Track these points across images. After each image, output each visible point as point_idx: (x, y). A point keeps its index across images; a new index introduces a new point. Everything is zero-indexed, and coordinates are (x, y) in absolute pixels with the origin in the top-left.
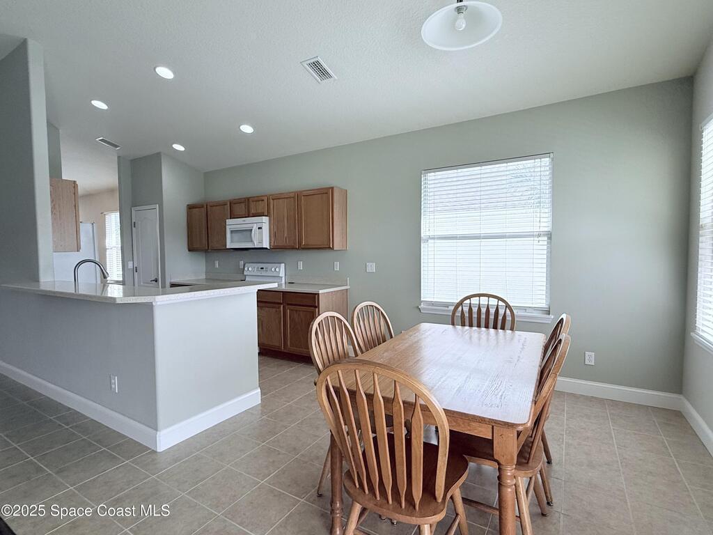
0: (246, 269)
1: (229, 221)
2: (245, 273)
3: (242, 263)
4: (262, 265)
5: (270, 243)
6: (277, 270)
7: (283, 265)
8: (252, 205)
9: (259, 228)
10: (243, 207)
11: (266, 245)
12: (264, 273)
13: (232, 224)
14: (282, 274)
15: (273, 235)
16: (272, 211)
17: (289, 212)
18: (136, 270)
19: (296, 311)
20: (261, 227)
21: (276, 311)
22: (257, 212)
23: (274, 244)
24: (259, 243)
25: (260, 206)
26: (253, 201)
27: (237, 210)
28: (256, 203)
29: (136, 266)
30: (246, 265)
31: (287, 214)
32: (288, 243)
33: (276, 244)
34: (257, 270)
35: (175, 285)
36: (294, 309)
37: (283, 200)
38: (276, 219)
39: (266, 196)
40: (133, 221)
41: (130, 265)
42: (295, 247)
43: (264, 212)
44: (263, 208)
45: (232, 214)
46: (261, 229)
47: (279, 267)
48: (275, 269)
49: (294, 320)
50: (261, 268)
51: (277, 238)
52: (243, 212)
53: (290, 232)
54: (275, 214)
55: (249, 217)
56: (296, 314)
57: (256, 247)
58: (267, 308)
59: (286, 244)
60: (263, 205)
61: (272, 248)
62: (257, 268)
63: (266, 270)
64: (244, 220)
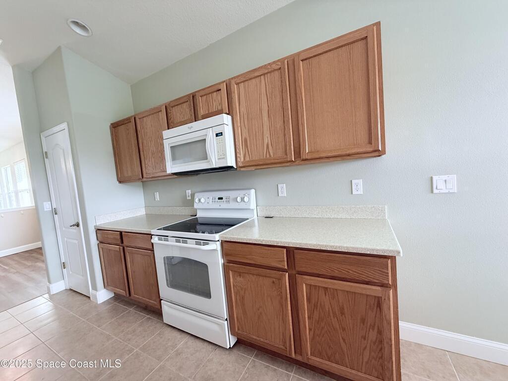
0: (197, 200)
1: (167, 134)
2: (196, 206)
3: (189, 192)
4: (220, 194)
5: (237, 157)
6: (246, 199)
7: (253, 191)
8: (201, 102)
9: (217, 135)
10: (188, 110)
11: (231, 162)
12: (225, 205)
13: (172, 137)
14: (253, 205)
15: (242, 143)
16: (237, 104)
17: (272, 98)
18: (55, 212)
19: (326, 289)
20: (222, 133)
21: (273, 282)
22: (210, 112)
23: (244, 159)
24: (219, 159)
25: (215, 101)
26: (201, 96)
27: (178, 114)
28: (207, 97)
29: (54, 206)
30: (196, 195)
31: (268, 103)
32: (272, 154)
33: (247, 159)
34: (212, 202)
35: (98, 230)
36: (320, 285)
37: (258, 80)
38: (246, 117)
39: (224, 81)
40: (44, 150)
41: (47, 206)
42: (289, 160)
43: (222, 107)
44: (221, 104)
45: (170, 122)
46: (222, 135)
47: (249, 195)
48: (242, 199)
49: (319, 305)
50: (219, 199)
51: (249, 150)
52: (187, 116)
53: (275, 134)
54: (242, 109)
55: (195, 121)
56: (325, 295)
57: (214, 166)
58: (251, 276)
59: (268, 156)
60: (219, 98)
61: (240, 164)
62: (213, 199)
63: (227, 200)
64: (192, 127)
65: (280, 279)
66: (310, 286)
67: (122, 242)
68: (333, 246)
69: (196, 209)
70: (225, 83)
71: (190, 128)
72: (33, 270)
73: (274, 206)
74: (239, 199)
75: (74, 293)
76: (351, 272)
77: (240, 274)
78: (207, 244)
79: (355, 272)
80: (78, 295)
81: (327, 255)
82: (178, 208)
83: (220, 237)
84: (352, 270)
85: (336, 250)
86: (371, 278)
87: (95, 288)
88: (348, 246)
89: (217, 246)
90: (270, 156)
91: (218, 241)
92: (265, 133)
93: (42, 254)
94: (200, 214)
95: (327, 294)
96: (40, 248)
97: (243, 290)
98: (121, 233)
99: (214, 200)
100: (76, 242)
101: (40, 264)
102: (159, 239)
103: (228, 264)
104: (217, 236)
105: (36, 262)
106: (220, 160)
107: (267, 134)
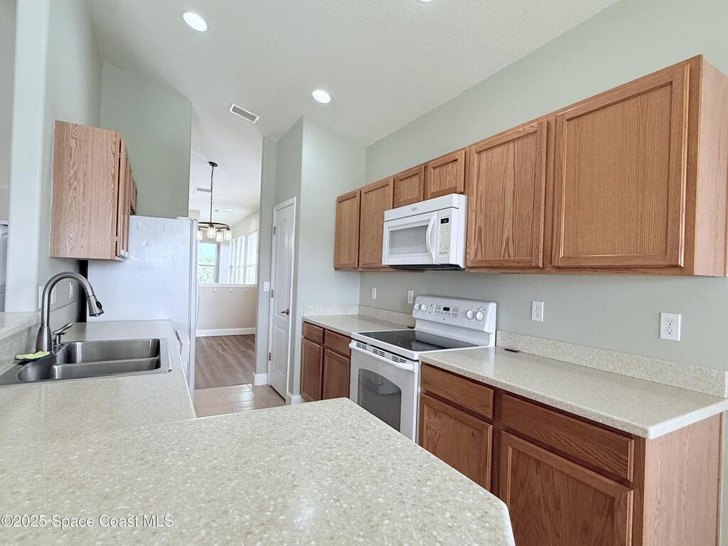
0: (416, 306)
1: (390, 214)
2: (414, 315)
3: (411, 293)
4: (446, 303)
5: (466, 253)
6: (479, 316)
7: (492, 307)
8: (432, 175)
9: (443, 221)
10: (417, 185)
11: (457, 258)
12: (449, 320)
13: (396, 218)
14: (490, 327)
15: (475, 235)
16: (475, 181)
17: (521, 173)
18: (272, 294)
19: (538, 462)
20: (447, 219)
21: (473, 434)
22: (442, 189)
23: (475, 257)
24: (441, 253)
25: (449, 174)
26: (434, 168)
27: (406, 190)
28: (440, 171)
29: (272, 288)
30: (418, 298)
31: (514, 181)
32: (512, 254)
33: (479, 257)
34: (436, 312)
35: (306, 323)
36: (531, 455)
37: (505, 147)
38: (484, 197)
39: (464, 149)
40: (274, 225)
41: (266, 287)
42: (534, 264)
43: (456, 184)
44: (455, 178)
45: (396, 199)
46: (448, 222)
47: (485, 310)
48: (474, 315)
49: (526, 485)
50: (445, 309)
51: (483, 244)
52: (415, 194)
53: (519, 225)
54: (481, 187)
55: (424, 200)
56: (537, 473)
57: (434, 263)
58: (448, 417)
59: (506, 257)
60: (455, 171)
61: (469, 264)
62: (436, 308)
63: (455, 313)
64: (415, 209)
65: (482, 431)
66: (517, 452)
67: (324, 343)
68: (553, 400)
69: (415, 320)
70: (463, 152)
71: (413, 210)
72: (244, 357)
73: (522, 335)
74: (469, 314)
75: (272, 391)
76: (573, 445)
77: (436, 412)
78: (404, 362)
79: (580, 447)
80: (276, 394)
81: (544, 412)
82: (395, 314)
83: (420, 356)
84: (576, 444)
85: (555, 406)
86: (601, 462)
87: (291, 391)
88: (573, 404)
89: (415, 368)
90: (509, 256)
91: (418, 361)
92: (506, 222)
93: (254, 342)
94: (419, 327)
95: (539, 472)
96: (254, 335)
97: (437, 436)
98: (324, 329)
99: (438, 310)
100: (284, 331)
101: (250, 352)
102: (358, 346)
103: (424, 395)
104: (416, 355)
105: (248, 349)
106: (442, 256)
107: (508, 225)
